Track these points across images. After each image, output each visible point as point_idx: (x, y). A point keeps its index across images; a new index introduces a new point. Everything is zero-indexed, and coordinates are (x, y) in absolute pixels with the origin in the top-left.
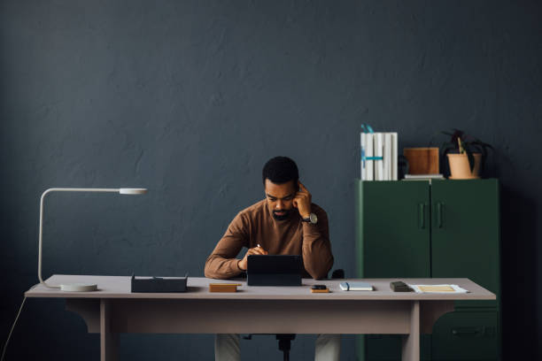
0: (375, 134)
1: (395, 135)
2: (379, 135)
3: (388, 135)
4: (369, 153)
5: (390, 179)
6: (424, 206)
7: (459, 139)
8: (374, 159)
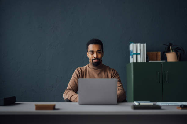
0: (136, 44)
1: (145, 45)
2: (139, 45)
3: (142, 45)
4: (135, 52)
5: (143, 62)
6: (160, 73)
7: (171, 47)
8: (137, 54)
